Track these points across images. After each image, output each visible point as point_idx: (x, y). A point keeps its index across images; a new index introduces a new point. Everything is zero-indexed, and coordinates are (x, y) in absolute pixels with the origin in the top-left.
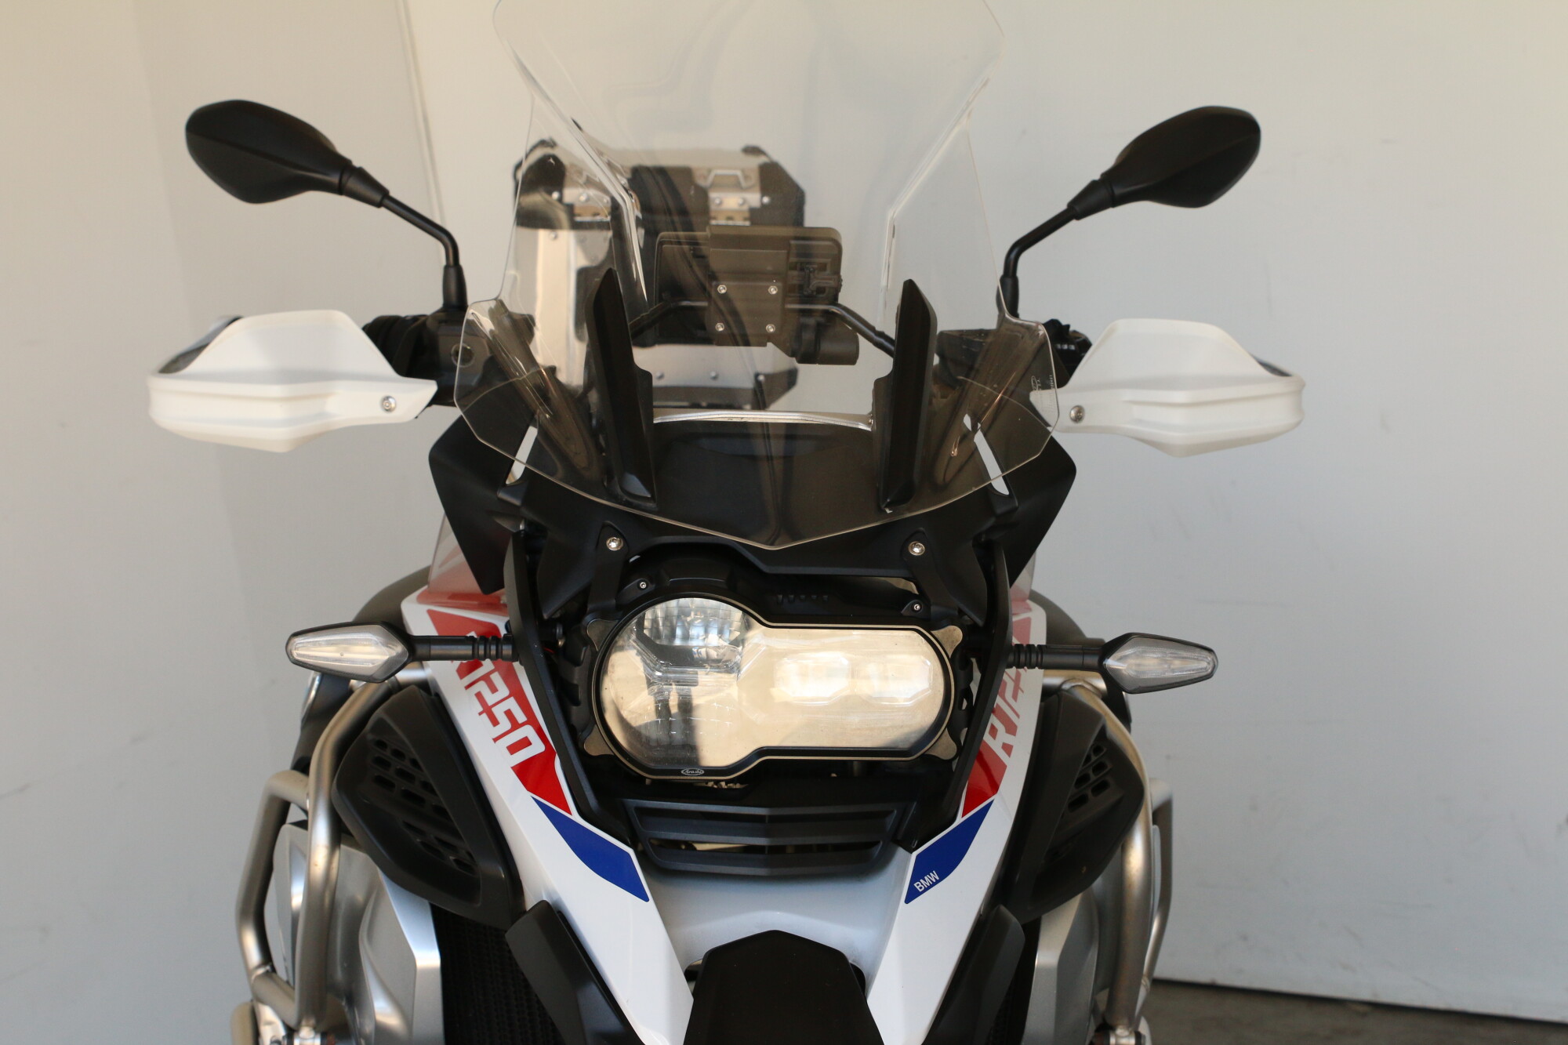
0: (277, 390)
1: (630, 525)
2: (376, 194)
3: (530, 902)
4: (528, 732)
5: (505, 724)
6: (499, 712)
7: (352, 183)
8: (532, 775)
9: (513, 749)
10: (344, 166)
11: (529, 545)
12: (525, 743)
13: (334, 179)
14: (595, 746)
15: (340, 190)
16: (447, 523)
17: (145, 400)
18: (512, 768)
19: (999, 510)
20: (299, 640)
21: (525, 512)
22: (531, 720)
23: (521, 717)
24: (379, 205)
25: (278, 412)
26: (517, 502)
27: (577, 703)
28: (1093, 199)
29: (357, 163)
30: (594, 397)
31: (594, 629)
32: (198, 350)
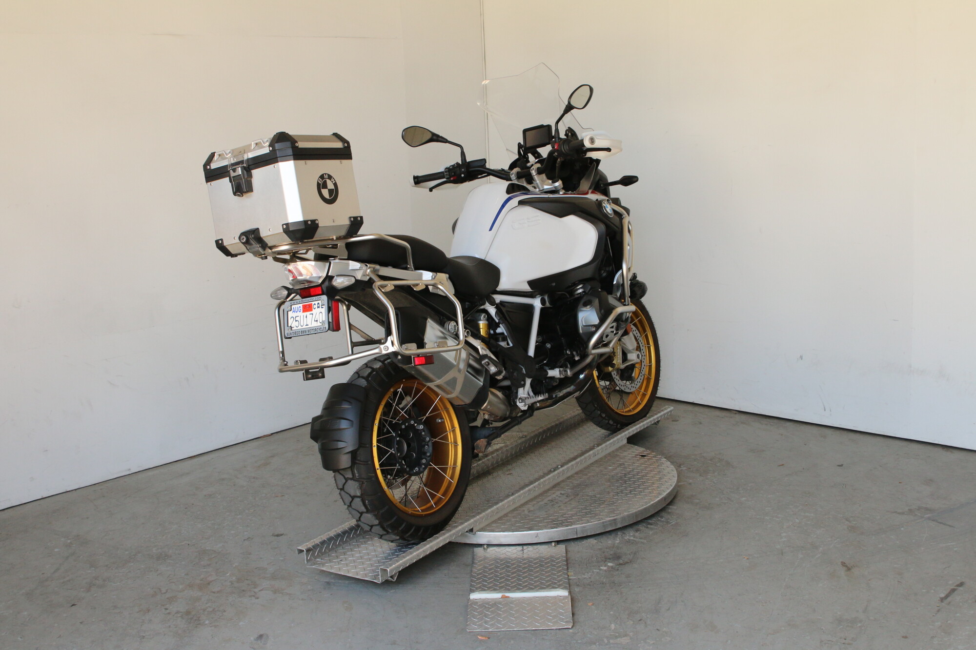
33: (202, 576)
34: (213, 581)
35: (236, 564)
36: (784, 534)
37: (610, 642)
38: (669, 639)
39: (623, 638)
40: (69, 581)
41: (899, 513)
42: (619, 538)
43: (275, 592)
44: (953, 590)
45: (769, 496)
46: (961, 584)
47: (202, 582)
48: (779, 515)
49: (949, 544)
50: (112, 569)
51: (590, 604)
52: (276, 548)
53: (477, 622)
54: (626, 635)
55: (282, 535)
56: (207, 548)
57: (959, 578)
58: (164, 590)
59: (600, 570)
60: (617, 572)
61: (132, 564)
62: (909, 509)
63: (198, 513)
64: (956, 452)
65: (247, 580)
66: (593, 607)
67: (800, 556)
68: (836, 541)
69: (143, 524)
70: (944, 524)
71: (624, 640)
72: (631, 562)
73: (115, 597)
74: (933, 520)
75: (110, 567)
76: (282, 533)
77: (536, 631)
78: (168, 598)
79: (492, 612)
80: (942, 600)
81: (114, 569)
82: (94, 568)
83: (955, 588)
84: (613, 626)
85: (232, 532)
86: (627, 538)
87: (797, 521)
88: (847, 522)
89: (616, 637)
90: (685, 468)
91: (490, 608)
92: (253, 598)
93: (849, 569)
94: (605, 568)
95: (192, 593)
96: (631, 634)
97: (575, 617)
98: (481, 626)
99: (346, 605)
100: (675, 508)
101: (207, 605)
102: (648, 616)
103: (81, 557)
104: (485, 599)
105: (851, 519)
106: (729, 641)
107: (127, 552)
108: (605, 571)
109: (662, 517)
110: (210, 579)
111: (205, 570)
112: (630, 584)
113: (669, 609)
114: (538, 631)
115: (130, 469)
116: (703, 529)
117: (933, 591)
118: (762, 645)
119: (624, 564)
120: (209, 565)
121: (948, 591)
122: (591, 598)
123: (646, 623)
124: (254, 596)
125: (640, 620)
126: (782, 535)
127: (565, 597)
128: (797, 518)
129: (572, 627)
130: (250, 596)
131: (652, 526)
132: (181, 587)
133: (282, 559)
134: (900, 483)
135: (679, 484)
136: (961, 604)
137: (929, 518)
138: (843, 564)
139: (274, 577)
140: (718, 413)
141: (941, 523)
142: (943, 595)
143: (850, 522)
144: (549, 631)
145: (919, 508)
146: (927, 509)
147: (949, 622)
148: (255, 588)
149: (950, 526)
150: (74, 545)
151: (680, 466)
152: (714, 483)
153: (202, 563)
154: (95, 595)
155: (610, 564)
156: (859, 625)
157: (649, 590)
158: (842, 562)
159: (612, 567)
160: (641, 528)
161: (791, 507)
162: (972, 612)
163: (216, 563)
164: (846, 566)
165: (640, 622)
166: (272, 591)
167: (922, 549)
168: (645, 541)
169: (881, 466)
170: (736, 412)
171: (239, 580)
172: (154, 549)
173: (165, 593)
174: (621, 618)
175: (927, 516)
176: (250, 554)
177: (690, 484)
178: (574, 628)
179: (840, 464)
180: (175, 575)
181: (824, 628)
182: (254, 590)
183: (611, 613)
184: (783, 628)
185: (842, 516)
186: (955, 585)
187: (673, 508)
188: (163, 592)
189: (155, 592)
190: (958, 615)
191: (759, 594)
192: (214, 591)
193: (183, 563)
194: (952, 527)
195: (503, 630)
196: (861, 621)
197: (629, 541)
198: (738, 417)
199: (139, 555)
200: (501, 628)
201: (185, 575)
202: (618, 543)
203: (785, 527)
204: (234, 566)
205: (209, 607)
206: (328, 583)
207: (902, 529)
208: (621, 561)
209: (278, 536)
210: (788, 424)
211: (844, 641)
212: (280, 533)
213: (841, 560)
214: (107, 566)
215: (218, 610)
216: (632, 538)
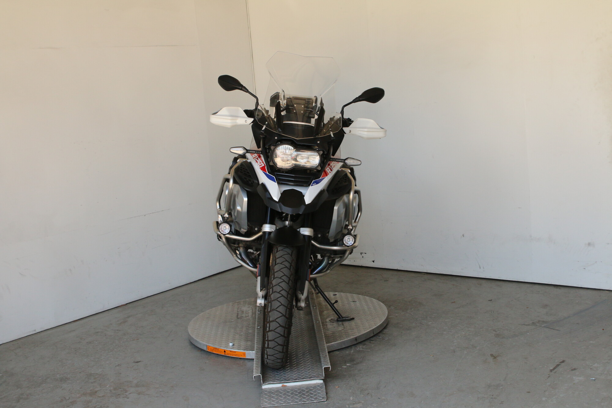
0: (230, 118)
1: (279, 135)
2: (247, 91)
3: (260, 183)
4: (262, 164)
5: (259, 163)
6: (258, 162)
7: (243, 89)
8: (263, 169)
9: (260, 166)
10: (242, 86)
11: (264, 139)
12: (262, 165)
13: (241, 88)
14: (271, 164)
15: (241, 89)
16: (253, 138)
17: (209, 118)
18: (260, 168)
19: (332, 139)
20: (231, 149)
21: (264, 134)
22: (263, 162)
23: (261, 162)
24: (247, 92)
25: (229, 121)
26: (263, 132)
27: (269, 158)
28: (356, 100)
29: (244, 86)
30: (275, 120)
31: (272, 148)
32: (217, 113)
33: (91, 388)
34: (98, 391)
35: (112, 380)
36: (455, 341)
37: (350, 407)
38: (386, 403)
39: (358, 404)
40: (5, 397)
41: (526, 325)
42: (353, 350)
43: (139, 394)
44: (558, 365)
45: (446, 320)
46: (563, 362)
47: (91, 392)
48: (452, 331)
49: (557, 340)
50: (32, 388)
51: (337, 387)
52: (137, 369)
53: (268, 401)
54: (359, 403)
55: (140, 362)
56: (92, 373)
57: (562, 358)
58: (67, 398)
59: (342, 368)
60: (352, 369)
61: (45, 385)
62: (532, 322)
63: (84, 353)
64: (562, 288)
65: (120, 388)
66: (339, 388)
67: (465, 352)
68: (487, 343)
69: (48, 361)
70: (554, 329)
71: (359, 405)
72: (361, 362)
73: (36, 404)
74: (548, 328)
75: (30, 388)
76: (140, 361)
77: (304, 404)
78: (70, 402)
79: (276, 395)
80: (551, 371)
81: (33, 388)
82: (19, 389)
83: (559, 364)
84: (351, 398)
85: (108, 362)
86: (358, 349)
87: (463, 333)
88: (495, 332)
89: (354, 404)
90: (393, 308)
91: (275, 393)
92: (125, 398)
93: (495, 358)
94: (345, 367)
95: (85, 398)
96: (363, 402)
97: (328, 395)
98: (270, 403)
99: (185, 398)
100: (387, 330)
101: (98, 404)
102: (373, 391)
103: (10, 383)
104: (272, 388)
105: (497, 330)
106: (423, 401)
107: (40, 378)
108: (345, 368)
109: (379, 336)
110: (96, 389)
111: (92, 385)
112: (361, 375)
113: (385, 387)
114: (306, 404)
115: (35, 330)
116: (405, 341)
117: (546, 366)
118: (443, 402)
119: (357, 364)
120: (94, 382)
121: (555, 365)
122: (337, 384)
123: (371, 395)
124: (126, 397)
125: (368, 394)
126: (454, 341)
127: (321, 384)
128: (464, 332)
129: (326, 401)
130: (123, 397)
131: (373, 342)
132: (78, 395)
133: (141, 375)
134: (527, 308)
135: (390, 317)
136: (562, 372)
137: (545, 327)
138: (492, 355)
139: (137, 386)
140: (413, 275)
141: (551, 329)
142: (552, 368)
143: (496, 332)
144: (312, 404)
145: (539, 321)
146: (543, 322)
147: (555, 382)
148: (126, 393)
149: (557, 330)
150: (5, 377)
151: (390, 307)
152: (411, 315)
153: (90, 381)
154: (23, 404)
155: (348, 364)
156: (501, 387)
157: (373, 377)
158: (491, 354)
159: (349, 366)
160: (367, 343)
161: (459, 325)
162: (569, 376)
163: (99, 381)
164: (494, 356)
165: (368, 395)
166: (137, 393)
167: (540, 344)
168: (370, 350)
169: (515, 299)
170: (424, 273)
171: (115, 389)
172: (57, 375)
173: (68, 399)
174: (356, 394)
175: (544, 325)
176: (120, 374)
177: (396, 316)
178: (328, 401)
179: (490, 299)
180: (73, 389)
181: (480, 391)
182: (127, 394)
183: (350, 391)
184: (455, 393)
185: (491, 329)
186: (560, 362)
187: (386, 331)
188: (67, 399)
189: (62, 399)
190: (560, 378)
191: (441, 375)
192: (100, 396)
193: (78, 382)
194: (559, 330)
195: (284, 405)
196: (502, 386)
197: (359, 351)
198: (426, 276)
199: (48, 379)
200: (283, 404)
201: (80, 388)
202: (352, 352)
203: (456, 337)
204: (111, 381)
205: (98, 405)
206: (172, 387)
207: (528, 334)
208: (355, 363)
209: (137, 362)
210: (457, 278)
211: (492, 397)
212: (138, 361)
213: (490, 353)
214: (28, 387)
215: (104, 407)
216: (361, 349)
